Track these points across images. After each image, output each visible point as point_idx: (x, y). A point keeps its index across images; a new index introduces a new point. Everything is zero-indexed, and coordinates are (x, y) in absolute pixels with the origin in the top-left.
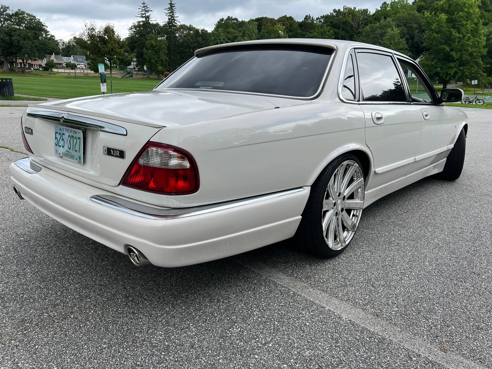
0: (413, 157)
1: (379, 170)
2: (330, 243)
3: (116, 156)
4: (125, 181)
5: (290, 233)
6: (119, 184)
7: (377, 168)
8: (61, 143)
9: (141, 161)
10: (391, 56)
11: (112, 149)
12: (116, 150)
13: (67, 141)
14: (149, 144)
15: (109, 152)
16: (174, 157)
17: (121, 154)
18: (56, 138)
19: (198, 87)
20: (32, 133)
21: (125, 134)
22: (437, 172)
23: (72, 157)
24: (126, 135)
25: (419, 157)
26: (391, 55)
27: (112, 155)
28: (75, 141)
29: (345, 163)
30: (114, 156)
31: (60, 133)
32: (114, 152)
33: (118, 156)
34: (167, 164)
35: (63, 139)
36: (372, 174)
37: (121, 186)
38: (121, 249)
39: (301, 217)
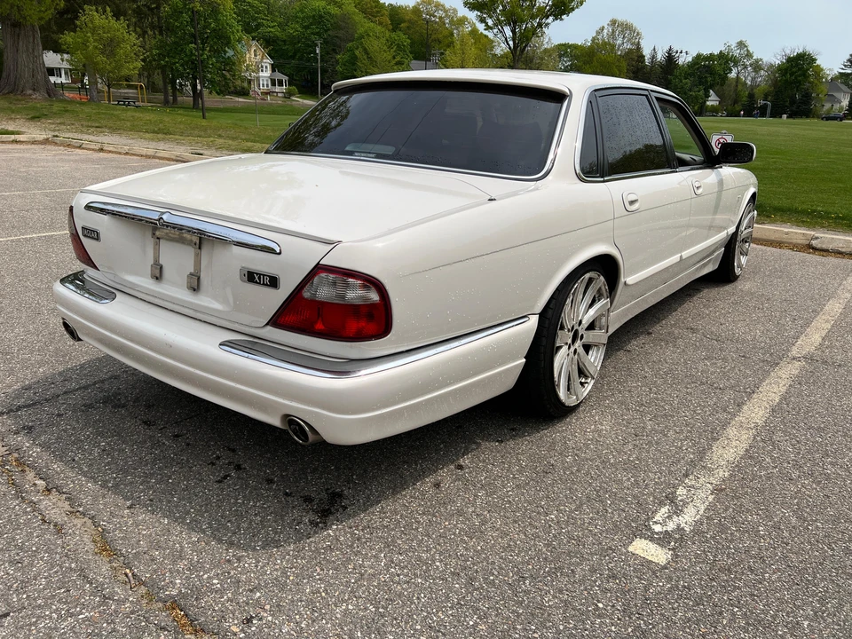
0: (677, 253)
1: (631, 280)
2: (562, 393)
3: (263, 284)
4: (277, 321)
5: (509, 383)
6: (267, 324)
7: (629, 278)
9: (306, 294)
10: (646, 96)
11: (257, 274)
12: (264, 275)
14: (319, 268)
15: (251, 277)
16: (354, 286)
17: (273, 282)
19: (351, 153)
20: (98, 239)
21: (278, 251)
22: (711, 270)
24: (280, 253)
25: (686, 254)
26: (646, 93)
27: (256, 282)
29: (587, 276)
30: (260, 283)
32: (259, 278)
33: (267, 285)
34: (343, 297)
36: (621, 286)
37: (269, 328)
38: (275, 421)
39: (524, 360)
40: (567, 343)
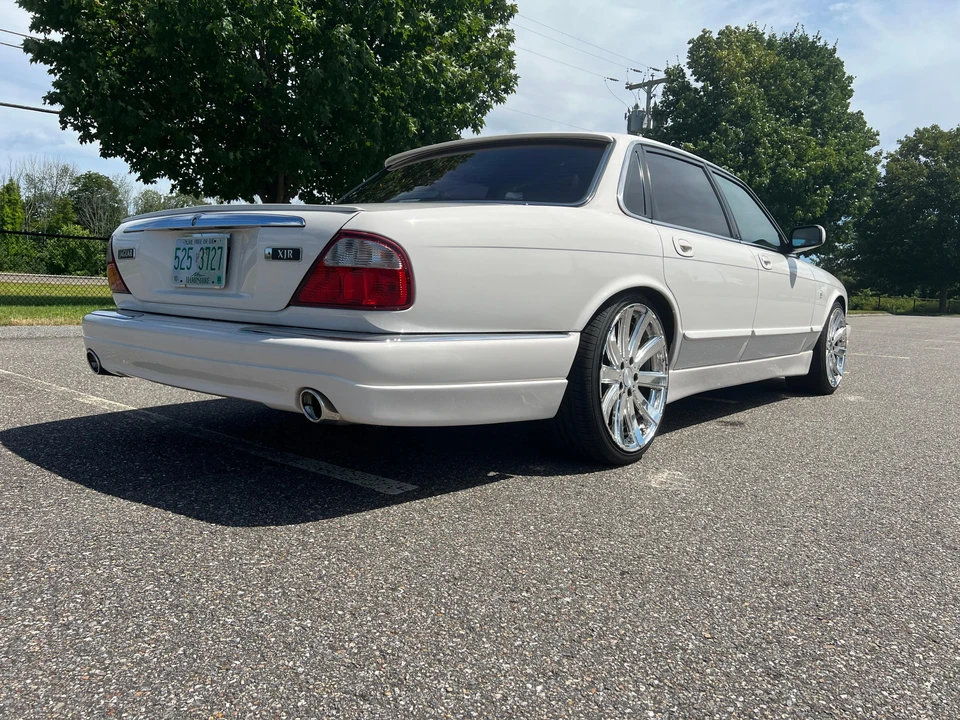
0: (747, 327)
1: (692, 334)
2: (617, 437)
3: (287, 259)
4: (297, 300)
6: (288, 305)
7: (687, 329)
8: (186, 263)
9: (328, 260)
10: (702, 167)
11: (281, 249)
12: (287, 249)
13: (198, 258)
14: (341, 234)
15: (275, 255)
17: (296, 255)
18: (176, 257)
23: (205, 281)
24: (304, 226)
26: (702, 165)
27: (280, 259)
28: (212, 253)
29: (633, 306)
30: (284, 259)
31: (184, 249)
32: (283, 254)
33: (290, 259)
35: (189, 257)
36: (679, 337)
37: (293, 309)
39: (566, 381)
40: (617, 381)
